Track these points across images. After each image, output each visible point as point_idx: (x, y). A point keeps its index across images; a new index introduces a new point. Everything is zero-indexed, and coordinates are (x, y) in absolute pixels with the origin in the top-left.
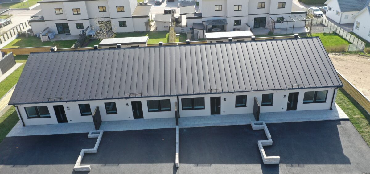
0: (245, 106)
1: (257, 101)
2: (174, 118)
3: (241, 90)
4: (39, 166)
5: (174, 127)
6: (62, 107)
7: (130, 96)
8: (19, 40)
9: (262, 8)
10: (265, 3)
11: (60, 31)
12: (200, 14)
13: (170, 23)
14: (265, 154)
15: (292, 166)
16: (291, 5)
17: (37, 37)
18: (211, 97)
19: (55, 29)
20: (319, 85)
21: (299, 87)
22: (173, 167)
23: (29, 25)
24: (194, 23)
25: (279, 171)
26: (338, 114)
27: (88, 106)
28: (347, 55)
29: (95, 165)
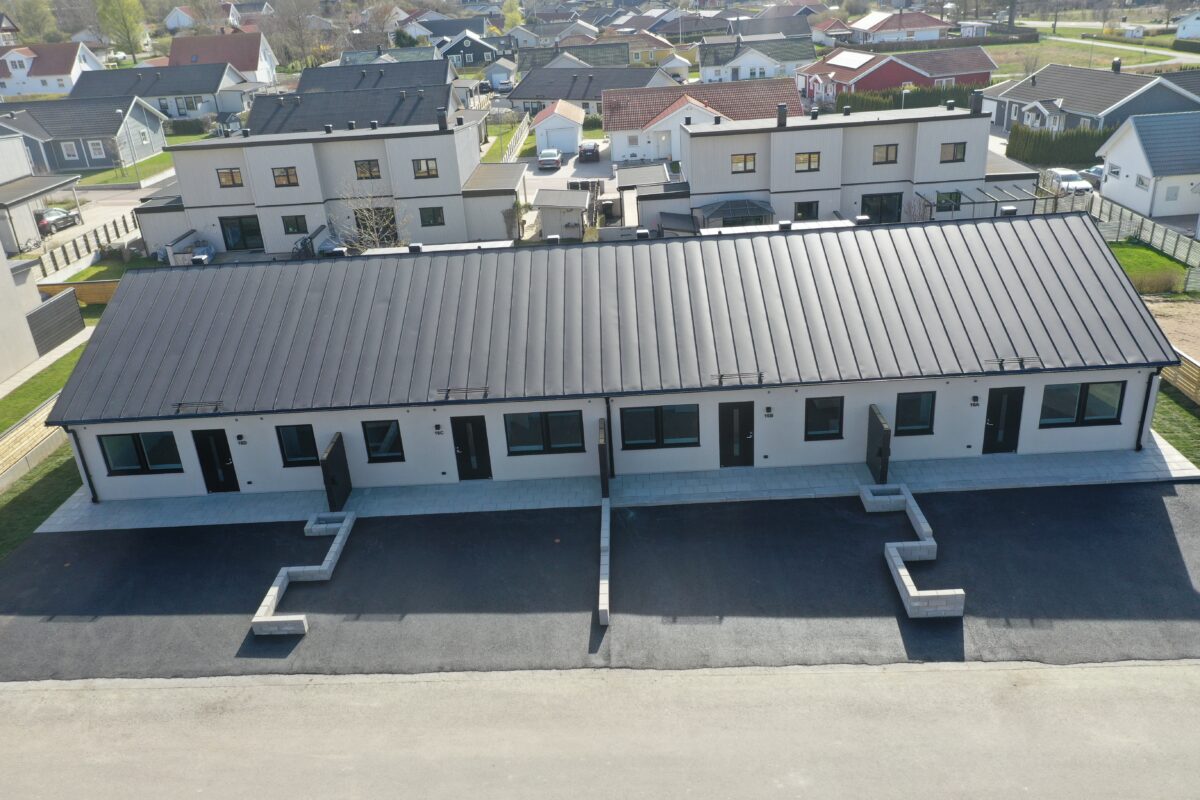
0: (839, 436)
1: (879, 416)
2: (594, 477)
3: (824, 378)
4: (134, 619)
5: (596, 504)
6: (220, 435)
7: (447, 397)
8: (102, 269)
9: (887, 162)
10: (896, 145)
11: (230, 242)
12: (686, 185)
13: (585, 217)
14: (912, 583)
15: (1008, 625)
16: (985, 158)
17: (159, 260)
18: (720, 404)
19: (216, 233)
20: (1092, 359)
21: (1026, 367)
22: (589, 626)
23: (136, 227)
24: (663, 214)
25: (962, 641)
26: (1165, 462)
27: (306, 432)
28: (1183, 301)
29: (323, 619)
